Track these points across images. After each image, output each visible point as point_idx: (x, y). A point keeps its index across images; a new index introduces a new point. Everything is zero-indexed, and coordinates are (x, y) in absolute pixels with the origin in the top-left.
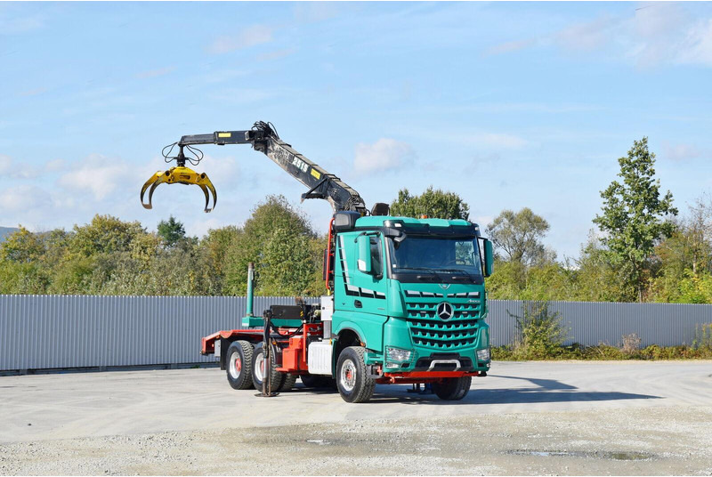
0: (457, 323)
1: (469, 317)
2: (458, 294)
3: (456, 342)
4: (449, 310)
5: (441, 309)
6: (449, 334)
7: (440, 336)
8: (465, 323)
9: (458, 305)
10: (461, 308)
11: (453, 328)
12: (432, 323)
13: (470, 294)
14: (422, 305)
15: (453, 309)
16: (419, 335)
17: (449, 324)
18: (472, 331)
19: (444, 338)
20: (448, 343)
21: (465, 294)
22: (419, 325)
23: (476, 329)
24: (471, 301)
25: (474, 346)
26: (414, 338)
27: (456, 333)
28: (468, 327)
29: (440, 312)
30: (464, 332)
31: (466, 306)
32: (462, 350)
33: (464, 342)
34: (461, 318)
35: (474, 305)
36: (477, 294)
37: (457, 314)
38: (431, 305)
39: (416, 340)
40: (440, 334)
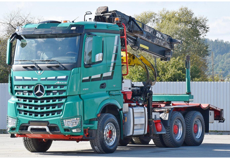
0: (48, 99)
1: (57, 95)
2: (48, 78)
3: (48, 113)
4: (42, 89)
5: (36, 89)
6: (42, 107)
7: (36, 109)
8: (54, 99)
9: (49, 86)
10: (52, 88)
11: (45, 102)
12: (31, 99)
13: (59, 77)
14: (23, 86)
15: (46, 89)
16: (22, 108)
17: (42, 100)
18: (60, 105)
19: (39, 110)
20: (42, 114)
21: (54, 78)
22: (22, 101)
23: (62, 104)
24: (58, 83)
25: (60, 116)
26: (18, 110)
27: (48, 106)
28: (57, 101)
29: (36, 91)
30: (54, 106)
31: (55, 86)
32: (52, 119)
33: (53, 113)
34: (51, 95)
35: (62, 86)
36: (64, 77)
37: (48, 92)
38: (29, 86)
39: (20, 111)
40: (36, 107)
